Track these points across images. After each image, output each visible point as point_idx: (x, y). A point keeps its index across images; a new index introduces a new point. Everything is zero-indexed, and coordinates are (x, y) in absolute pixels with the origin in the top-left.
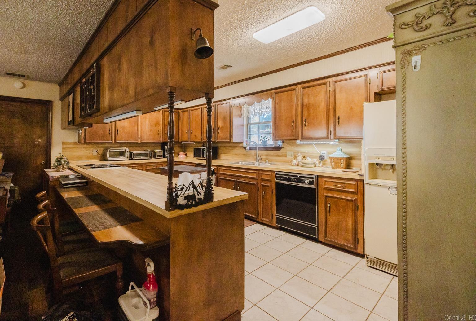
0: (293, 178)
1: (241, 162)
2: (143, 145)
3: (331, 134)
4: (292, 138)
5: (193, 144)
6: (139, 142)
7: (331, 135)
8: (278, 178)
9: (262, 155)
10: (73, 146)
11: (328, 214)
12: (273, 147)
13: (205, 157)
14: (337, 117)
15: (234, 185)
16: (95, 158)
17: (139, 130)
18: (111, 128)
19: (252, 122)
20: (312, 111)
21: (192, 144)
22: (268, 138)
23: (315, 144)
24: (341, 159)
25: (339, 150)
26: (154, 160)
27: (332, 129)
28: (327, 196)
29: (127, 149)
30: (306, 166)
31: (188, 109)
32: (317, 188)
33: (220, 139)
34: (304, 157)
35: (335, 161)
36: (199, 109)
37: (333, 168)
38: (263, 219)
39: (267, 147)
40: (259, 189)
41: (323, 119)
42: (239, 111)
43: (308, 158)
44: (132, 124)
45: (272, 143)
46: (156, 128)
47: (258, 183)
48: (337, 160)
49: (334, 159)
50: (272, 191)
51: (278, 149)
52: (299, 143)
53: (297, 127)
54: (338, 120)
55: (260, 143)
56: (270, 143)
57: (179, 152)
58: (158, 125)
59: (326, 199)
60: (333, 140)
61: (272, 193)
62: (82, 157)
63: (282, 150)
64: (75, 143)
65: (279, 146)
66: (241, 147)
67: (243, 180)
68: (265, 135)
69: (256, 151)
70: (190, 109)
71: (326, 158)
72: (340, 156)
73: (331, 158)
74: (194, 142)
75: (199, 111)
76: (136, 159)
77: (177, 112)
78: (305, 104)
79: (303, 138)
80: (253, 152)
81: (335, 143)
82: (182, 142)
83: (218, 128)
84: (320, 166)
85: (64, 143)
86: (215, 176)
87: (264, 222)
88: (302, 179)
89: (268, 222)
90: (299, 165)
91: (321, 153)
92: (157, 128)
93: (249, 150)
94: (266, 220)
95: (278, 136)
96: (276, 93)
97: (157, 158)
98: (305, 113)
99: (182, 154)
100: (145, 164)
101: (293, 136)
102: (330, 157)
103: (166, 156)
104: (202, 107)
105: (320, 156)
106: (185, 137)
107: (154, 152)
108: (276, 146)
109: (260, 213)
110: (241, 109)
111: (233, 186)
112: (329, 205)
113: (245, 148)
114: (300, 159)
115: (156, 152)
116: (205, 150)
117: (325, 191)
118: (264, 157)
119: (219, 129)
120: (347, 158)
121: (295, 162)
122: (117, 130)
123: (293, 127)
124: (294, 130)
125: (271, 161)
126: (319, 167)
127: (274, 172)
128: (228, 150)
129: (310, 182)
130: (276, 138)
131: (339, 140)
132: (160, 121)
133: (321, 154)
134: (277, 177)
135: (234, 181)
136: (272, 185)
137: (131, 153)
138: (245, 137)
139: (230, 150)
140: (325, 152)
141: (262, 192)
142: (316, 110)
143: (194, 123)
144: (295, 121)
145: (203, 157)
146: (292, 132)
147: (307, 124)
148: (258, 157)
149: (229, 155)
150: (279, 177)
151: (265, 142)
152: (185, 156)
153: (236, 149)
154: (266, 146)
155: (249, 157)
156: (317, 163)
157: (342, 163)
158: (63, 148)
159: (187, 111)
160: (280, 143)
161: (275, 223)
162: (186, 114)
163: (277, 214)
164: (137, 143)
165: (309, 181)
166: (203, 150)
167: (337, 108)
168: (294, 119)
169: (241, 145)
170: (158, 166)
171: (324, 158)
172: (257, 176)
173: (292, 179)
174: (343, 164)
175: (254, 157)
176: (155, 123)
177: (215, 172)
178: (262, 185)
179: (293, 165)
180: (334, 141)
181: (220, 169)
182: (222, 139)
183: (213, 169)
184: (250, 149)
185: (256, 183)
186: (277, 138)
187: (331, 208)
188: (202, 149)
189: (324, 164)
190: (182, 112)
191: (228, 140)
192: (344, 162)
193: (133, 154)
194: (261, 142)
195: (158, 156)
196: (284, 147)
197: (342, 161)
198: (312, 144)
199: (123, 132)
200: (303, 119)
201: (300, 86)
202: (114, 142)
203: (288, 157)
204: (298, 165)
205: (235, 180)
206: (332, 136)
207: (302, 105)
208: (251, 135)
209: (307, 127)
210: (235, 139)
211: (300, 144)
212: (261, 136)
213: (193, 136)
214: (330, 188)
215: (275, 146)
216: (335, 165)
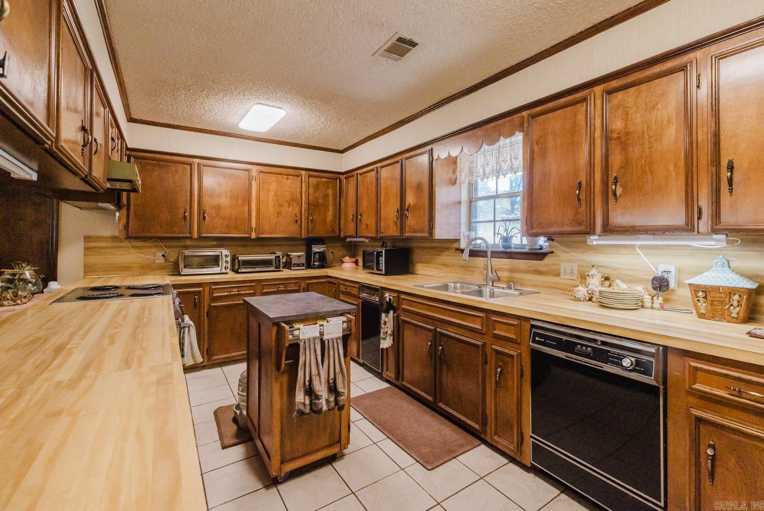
0: (582, 345)
1: (452, 284)
2: (262, 242)
3: (699, 218)
4: (577, 229)
5: (365, 242)
6: (253, 236)
7: (701, 222)
8: (537, 339)
9: (500, 269)
10: (109, 244)
11: (706, 481)
12: (526, 250)
13: (382, 270)
14: (724, 163)
15: (431, 341)
16: (160, 268)
17: (254, 214)
18: (188, 208)
19: (481, 194)
20: (635, 152)
21: (362, 241)
22: (515, 231)
23: (641, 247)
24: (732, 291)
25: (722, 266)
26: (286, 273)
27: (704, 202)
28: (699, 420)
29: (225, 252)
30: (616, 306)
31: (356, 172)
32: (661, 387)
33: (410, 232)
34: (607, 279)
35: (709, 298)
36: (373, 170)
37: (701, 316)
38: (496, 438)
39: (513, 250)
40: (489, 358)
41: (673, 174)
42: (452, 171)
43: (618, 282)
44: (237, 200)
45: (525, 241)
46: (291, 209)
47: (484, 345)
48: (717, 295)
49: (705, 293)
50: (522, 370)
51: (538, 255)
52: (595, 243)
53: (590, 203)
54: (729, 174)
55: (497, 242)
56: (519, 240)
57: (343, 258)
58: (295, 205)
59: (697, 428)
60: (708, 234)
61: (522, 375)
62: (131, 267)
63: (547, 260)
64: (114, 238)
65: (541, 249)
66: (456, 249)
67: (451, 332)
68: (508, 223)
69: (487, 259)
70: (359, 172)
71: (672, 285)
72: (727, 284)
73: (696, 289)
74: (366, 238)
75: (373, 173)
76: (243, 270)
77: (337, 179)
78: (615, 135)
79: (609, 229)
80: (480, 261)
81: (714, 243)
82: (346, 237)
83: (406, 207)
84: (656, 305)
85: (87, 239)
86: (394, 313)
87: (499, 446)
88: (609, 351)
89: (510, 450)
90: (594, 299)
91: (657, 269)
92: (293, 209)
93: (470, 256)
94: (505, 443)
95: (539, 224)
96: (534, 116)
97: (293, 268)
98: (616, 160)
99: (347, 261)
100: (259, 281)
101: (580, 224)
102: (690, 285)
103: (314, 265)
104: (379, 165)
105: (653, 279)
106: (351, 229)
107: (288, 256)
108: (532, 249)
109: (489, 420)
110: (456, 167)
111: (429, 344)
112: (710, 452)
113: (462, 251)
114: (595, 284)
115: (291, 256)
116: (381, 254)
117: (692, 400)
118: (504, 275)
119: (408, 210)
120: (750, 292)
121: (582, 291)
122: (202, 213)
123: (579, 200)
124: (583, 209)
125: (522, 285)
126: (652, 308)
127: (527, 319)
128: (431, 255)
129: (638, 363)
130: (532, 228)
131: (727, 235)
132: (299, 196)
133: (660, 275)
134: (536, 334)
135: (430, 330)
136: (520, 355)
137: (234, 259)
138: (464, 229)
139: (435, 255)
140: (672, 268)
141: (496, 369)
142: (650, 148)
143: (365, 199)
144: (584, 184)
145: (378, 269)
146: (577, 213)
147: (619, 191)
148: (491, 275)
149: (432, 265)
150: (540, 336)
151: (506, 240)
152: (353, 265)
153: (444, 254)
154: (510, 247)
155: (472, 271)
156: (647, 299)
157: (735, 303)
158: (86, 249)
159: (353, 176)
160: (542, 241)
161: (528, 458)
162: (353, 181)
163: (533, 435)
164: (248, 239)
165: (633, 359)
166: (379, 254)
167: (722, 137)
168: (583, 179)
169: (456, 245)
170: (290, 285)
171: (668, 285)
172: (482, 326)
173: (579, 346)
174: (738, 309)
175: (483, 272)
176: (288, 199)
177: (395, 305)
178: (494, 349)
179: (578, 300)
180: (714, 240)
181: (403, 299)
182: (415, 232)
183: (390, 299)
184: (474, 253)
185: (480, 343)
186: (534, 231)
187: (718, 463)
188: (375, 253)
189: (666, 300)
190: (346, 178)
191: (427, 235)
192: (744, 302)
193: (239, 261)
194: (498, 240)
195: (294, 264)
196: (552, 252)
197: (736, 297)
198: (632, 247)
199: (216, 216)
200: (608, 177)
201: (598, 89)
202: (195, 236)
203: (562, 276)
204: (590, 300)
205: (433, 328)
206: (704, 224)
207: (607, 138)
208: (478, 224)
209: (621, 200)
210: (440, 233)
211: (598, 245)
212: (498, 224)
213: (364, 227)
214: (714, 395)
215: (529, 249)
216: (709, 307)
